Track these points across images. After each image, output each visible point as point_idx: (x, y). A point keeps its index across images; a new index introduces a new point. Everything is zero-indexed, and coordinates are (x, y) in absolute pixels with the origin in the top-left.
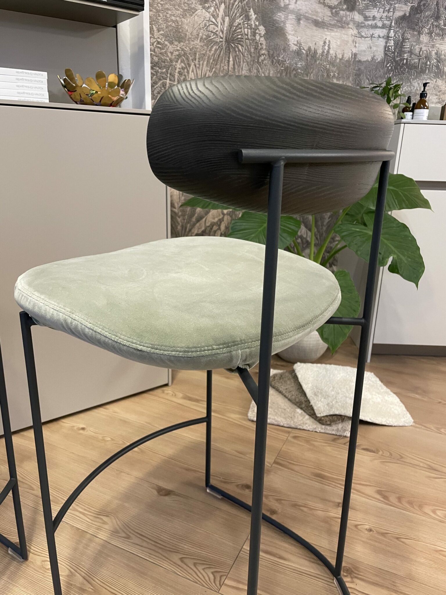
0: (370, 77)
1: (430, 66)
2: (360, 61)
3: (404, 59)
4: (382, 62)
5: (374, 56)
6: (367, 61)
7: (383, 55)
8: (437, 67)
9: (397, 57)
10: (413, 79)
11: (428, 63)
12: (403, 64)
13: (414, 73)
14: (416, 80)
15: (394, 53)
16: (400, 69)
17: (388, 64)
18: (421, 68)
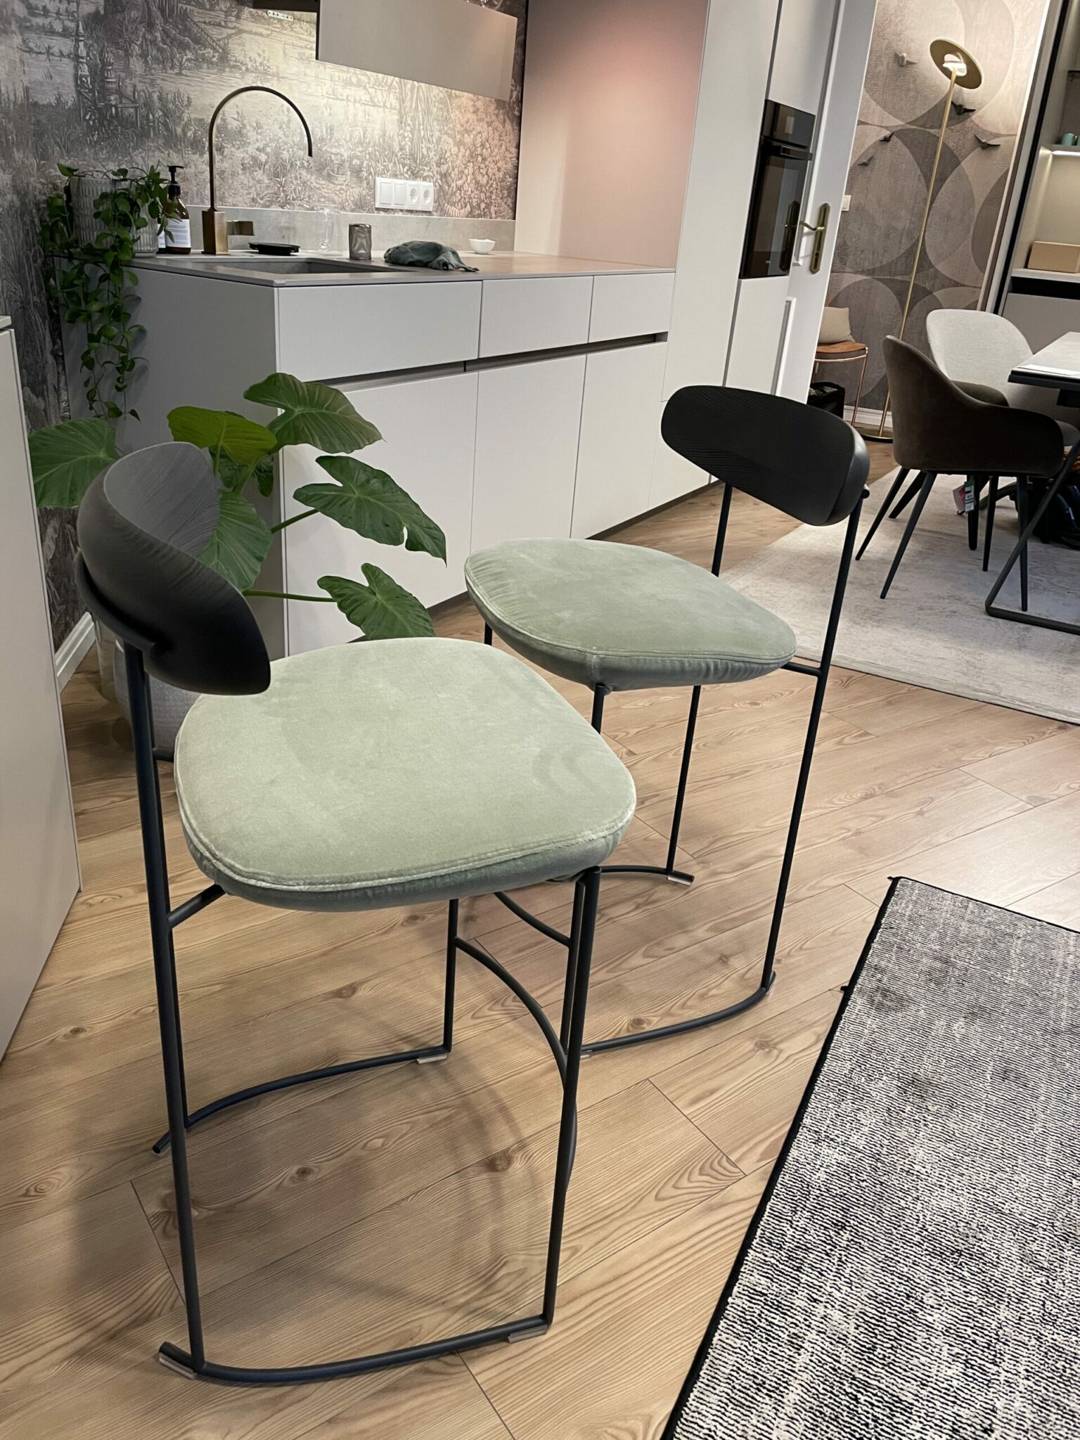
0: (61, 140)
1: (154, 122)
2: (36, 104)
3: (112, 105)
4: (76, 109)
5: (60, 95)
6: (50, 105)
7: (75, 95)
8: (166, 125)
9: (100, 101)
10: (134, 149)
11: (151, 117)
12: (111, 115)
13: (133, 138)
14: (137, 152)
15: (92, 91)
16: (109, 125)
17: (86, 115)
18: (141, 127)
